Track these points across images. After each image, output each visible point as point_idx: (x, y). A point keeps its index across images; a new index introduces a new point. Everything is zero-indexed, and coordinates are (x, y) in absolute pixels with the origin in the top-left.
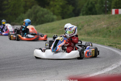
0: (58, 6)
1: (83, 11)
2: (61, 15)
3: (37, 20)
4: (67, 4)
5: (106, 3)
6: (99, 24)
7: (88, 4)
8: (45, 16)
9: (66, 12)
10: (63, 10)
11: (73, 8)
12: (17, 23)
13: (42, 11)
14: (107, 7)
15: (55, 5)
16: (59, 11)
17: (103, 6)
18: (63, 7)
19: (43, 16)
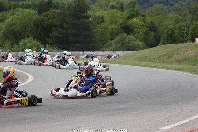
0: (141, 32)
1: (164, 37)
2: (144, 41)
3: (125, 46)
4: (149, 30)
5: (184, 30)
6: (187, 53)
7: (168, 31)
8: (132, 42)
9: (148, 38)
10: (145, 36)
11: (155, 34)
12: (107, 49)
13: (129, 38)
14: (186, 33)
15: (139, 32)
16: (143, 37)
17: (181, 32)
18: (145, 33)
19: (129, 42)
